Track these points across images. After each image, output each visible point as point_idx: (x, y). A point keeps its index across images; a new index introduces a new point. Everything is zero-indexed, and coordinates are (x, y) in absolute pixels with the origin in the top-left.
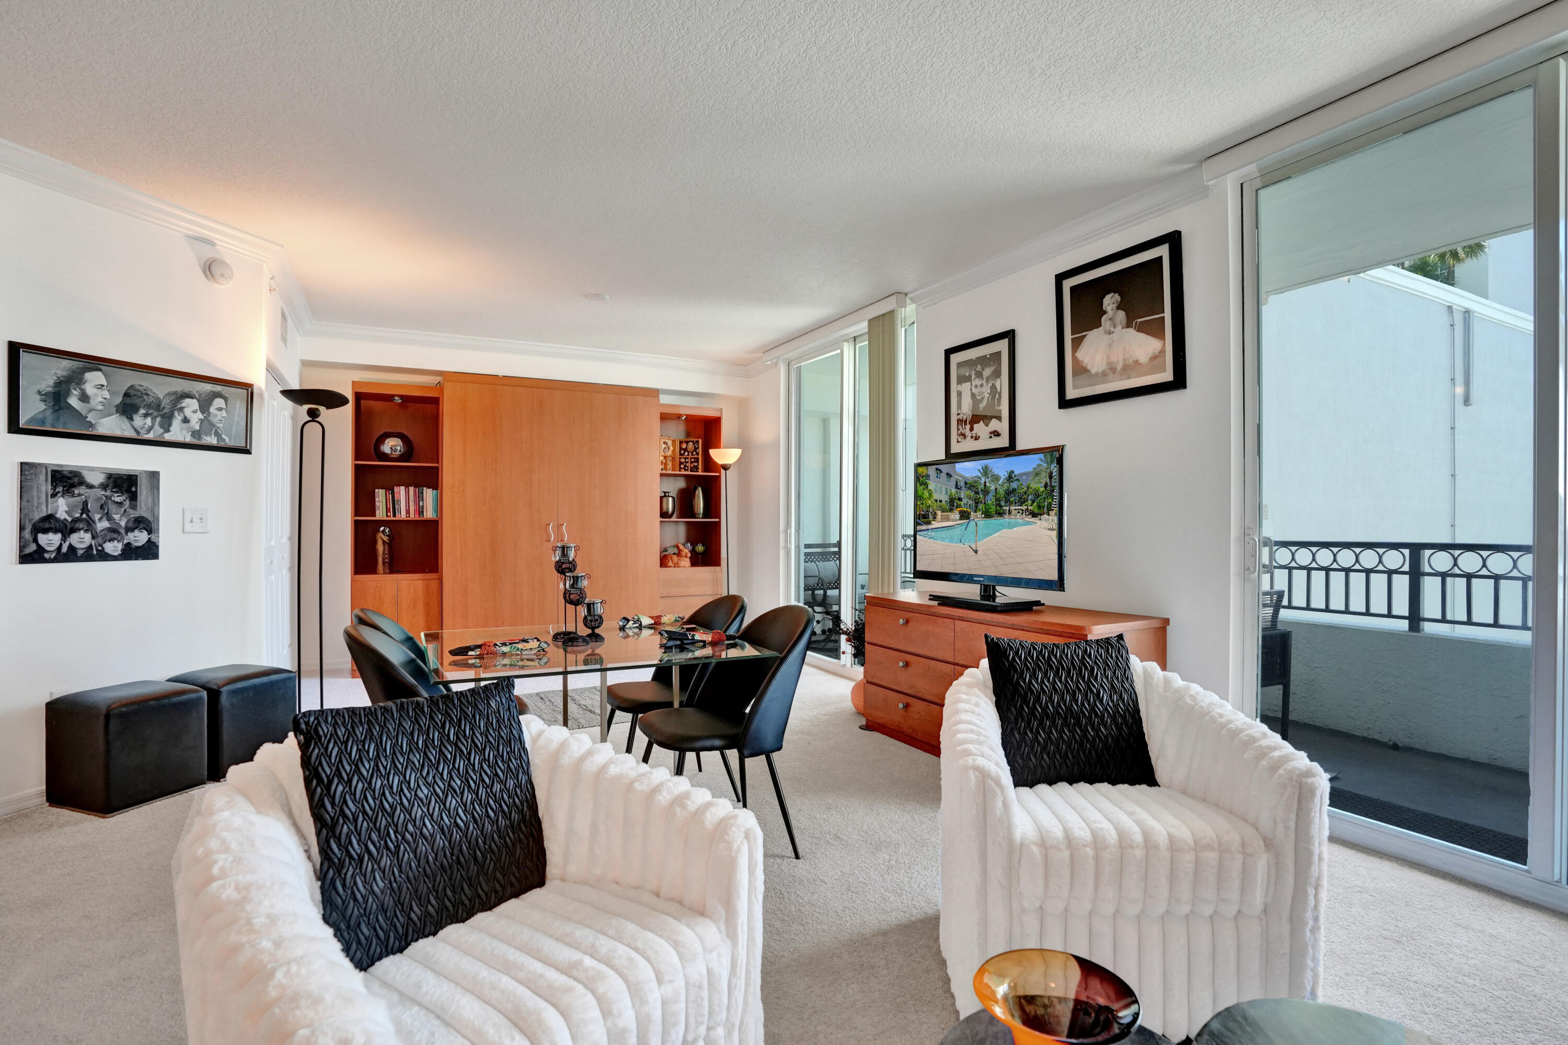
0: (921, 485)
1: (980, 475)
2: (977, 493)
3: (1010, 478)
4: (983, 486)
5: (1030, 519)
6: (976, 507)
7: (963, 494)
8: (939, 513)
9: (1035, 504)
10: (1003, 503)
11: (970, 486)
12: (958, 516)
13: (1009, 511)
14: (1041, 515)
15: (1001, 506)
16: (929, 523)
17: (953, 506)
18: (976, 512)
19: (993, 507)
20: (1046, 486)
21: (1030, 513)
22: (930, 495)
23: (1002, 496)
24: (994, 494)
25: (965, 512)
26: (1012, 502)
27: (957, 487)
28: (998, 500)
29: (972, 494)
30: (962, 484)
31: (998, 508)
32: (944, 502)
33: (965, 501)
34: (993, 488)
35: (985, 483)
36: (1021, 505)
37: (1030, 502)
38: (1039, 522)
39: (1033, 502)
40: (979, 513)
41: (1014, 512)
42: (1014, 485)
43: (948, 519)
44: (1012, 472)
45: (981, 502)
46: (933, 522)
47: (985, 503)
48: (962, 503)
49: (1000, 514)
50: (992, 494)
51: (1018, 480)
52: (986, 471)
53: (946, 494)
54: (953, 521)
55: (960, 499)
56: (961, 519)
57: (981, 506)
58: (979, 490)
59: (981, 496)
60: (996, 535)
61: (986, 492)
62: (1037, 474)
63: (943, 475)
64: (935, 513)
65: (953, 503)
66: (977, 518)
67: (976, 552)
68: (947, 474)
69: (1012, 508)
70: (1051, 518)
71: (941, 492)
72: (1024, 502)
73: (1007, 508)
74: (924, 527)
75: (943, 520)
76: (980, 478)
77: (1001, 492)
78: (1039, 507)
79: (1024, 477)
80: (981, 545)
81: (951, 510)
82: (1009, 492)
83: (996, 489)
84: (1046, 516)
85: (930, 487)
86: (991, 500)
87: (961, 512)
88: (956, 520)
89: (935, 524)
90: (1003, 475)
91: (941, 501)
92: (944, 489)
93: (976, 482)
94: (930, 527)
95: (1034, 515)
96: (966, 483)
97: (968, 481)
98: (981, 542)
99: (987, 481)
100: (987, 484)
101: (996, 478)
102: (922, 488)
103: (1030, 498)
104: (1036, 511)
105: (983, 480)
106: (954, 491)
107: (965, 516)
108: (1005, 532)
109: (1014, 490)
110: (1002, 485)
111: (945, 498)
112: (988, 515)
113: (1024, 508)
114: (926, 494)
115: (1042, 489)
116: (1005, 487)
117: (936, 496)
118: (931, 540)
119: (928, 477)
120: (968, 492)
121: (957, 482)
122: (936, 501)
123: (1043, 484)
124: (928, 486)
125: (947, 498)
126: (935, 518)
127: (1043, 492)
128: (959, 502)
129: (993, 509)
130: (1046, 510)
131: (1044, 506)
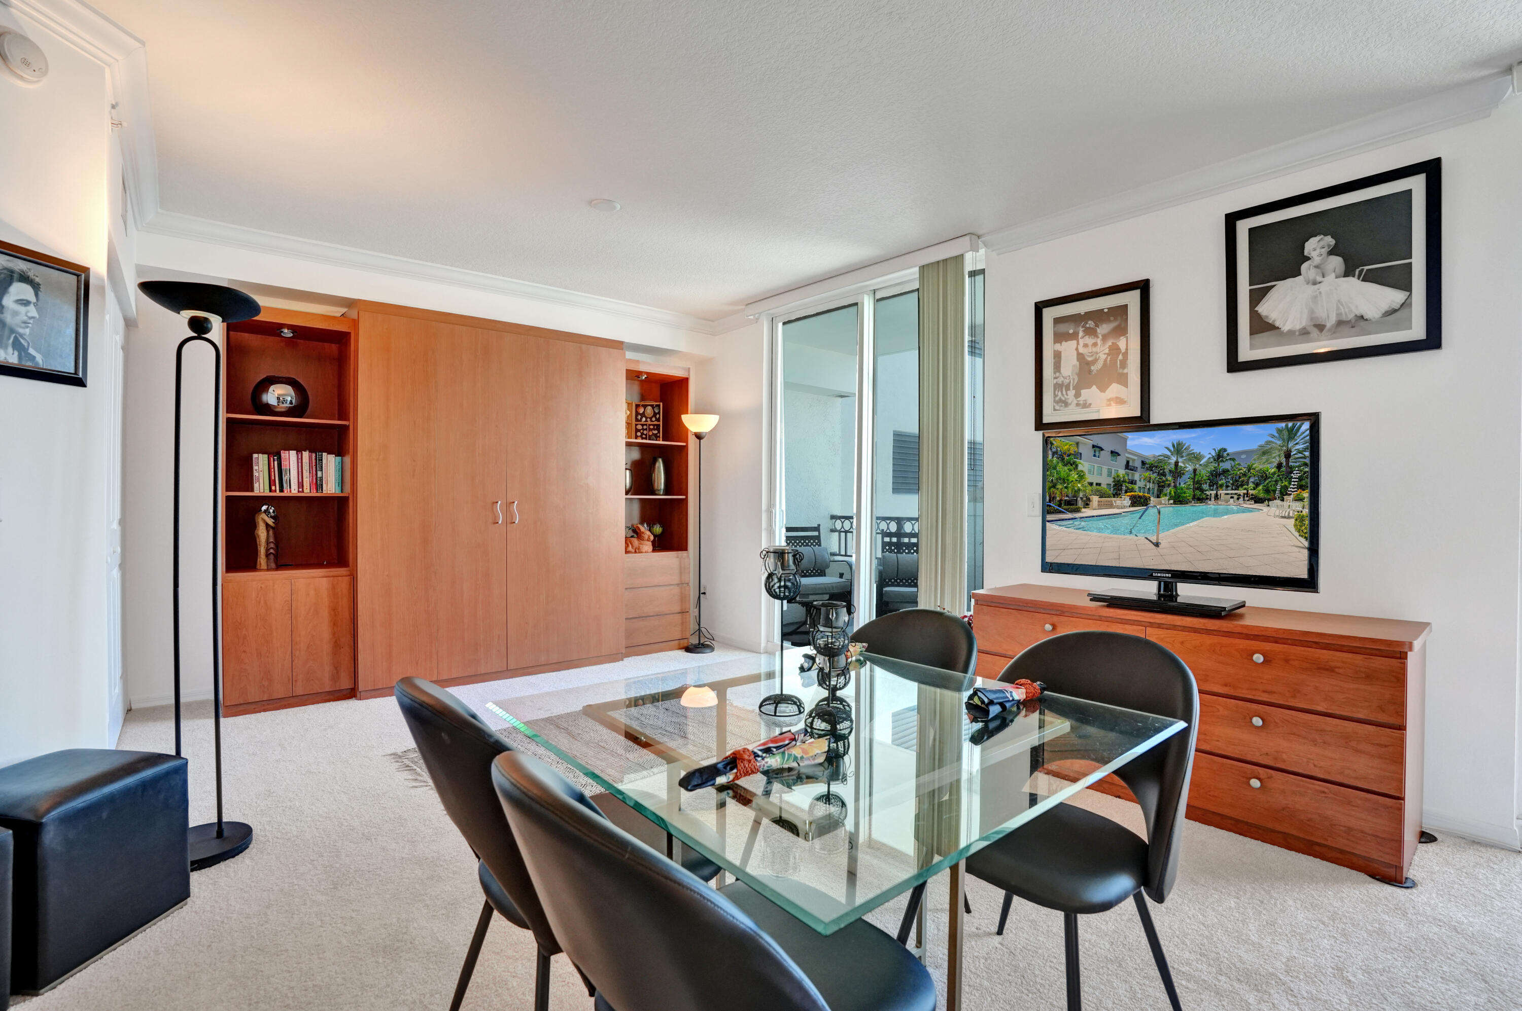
0: (1065, 465)
1: (1169, 453)
2: (1162, 475)
3: (1220, 456)
4: (1173, 466)
5: (1249, 505)
6: (1160, 492)
7: (1137, 476)
8: (1095, 499)
9: (1261, 488)
10: (1206, 487)
11: (1151, 466)
12: (1127, 503)
13: (1216, 496)
14: (1269, 500)
15: (1202, 490)
16: (1078, 510)
17: (1121, 490)
18: (1158, 497)
19: (1190, 492)
20: (1279, 466)
21: (1253, 499)
22: (1081, 476)
23: (1206, 478)
24: (1192, 476)
25: (1140, 497)
26: (1221, 486)
27: (1127, 466)
28: (1197, 483)
29: (1154, 476)
30: (1138, 464)
31: (1198, 493)
32: (1104, 486)
33: (1140, 484)
34: (1190, 468)
35: (1176, 463)
36: (1237, 490)
37: (1251, 485)
38: (1265, 509)
39: (1257, 485)
40: (1164, 499)
41: (1224, 498)
42: (1226, 466)
43: (1111, 506)
44: (1225, 449)
45: (1169, 485)
46: (1084, 510)
47: (1175, 487)
48: (1136, 487)
49: (1200, 500)
50: (1188, 476)
51: (1233, 459)
52: (1178, 448)
53: (1110, 475)
54: (1119, 508)
55: (1133, 482)
56: (1133, 505)
57: (1167, 490)
58: (1167, 470)
59: (1170, 478)
60: (1192, 525)
61: (1177, 472)
63: (1105, 455)
64: (1089, 499)
65: (1118, 488)
66: (1161, 503)
67: (1157, 545)
68: (1113, 452)
69: (1222, 492)
70: (1285, 504)
71: (1101, 474)
72: (1242, 485)
73: (1213, 493)
74: (1069, 516)
75: (1101, 506)
76: (1167, 457)
77: (1204, 473)
78: (1267, 491)
79: (1245, 456)
80: (1165, 538)
81: (1116, 495)
82: (1218, 474)
83: (1195, 470)
84: (1276, 502)
85: (1080, 468)
86: (1185, 483)
87: (1133, 498)
88: (1124, 507)
89: (1087, 512)
90: (1208, 453)
91: (1098, 484)
92: (1105, 470)
93: (1160, 461)
94: (1079, 515)
95: (1258, 500)
96: (1143, 463)
97: (1148, 461)
98: (1166, 533)
99: (1180, 460)
100: (1180, 464)
101: (1197, 457)
102: (1066, 468)
103: (1252, 480)
104: (1262, 495)
105: (1173, 459)
106: (1122, 472)
107: (1139, 501)
108: (1208, 522)
109: (1225, 472)
110: (1206, 465)
111: (1106, 481)
112: (1178, 500)
113: (1241, 491)
114: (1074, 476)
115: (1274, 470)
116: (1212, 467)
117: (1089, 478)
118: (1078, 531)
119: (1079, 455)
120: (1147, 474)
121: (1128, 462)
122: (1091, 484)
123: (1275, 464)
124: (1077, 466)
125: (1110, 481)
126: (1087, 504)
127: (1274, 473)
128: (1130, 486)
129: (1189, 494)
130: (1278, 493)
131: (1274, 491)
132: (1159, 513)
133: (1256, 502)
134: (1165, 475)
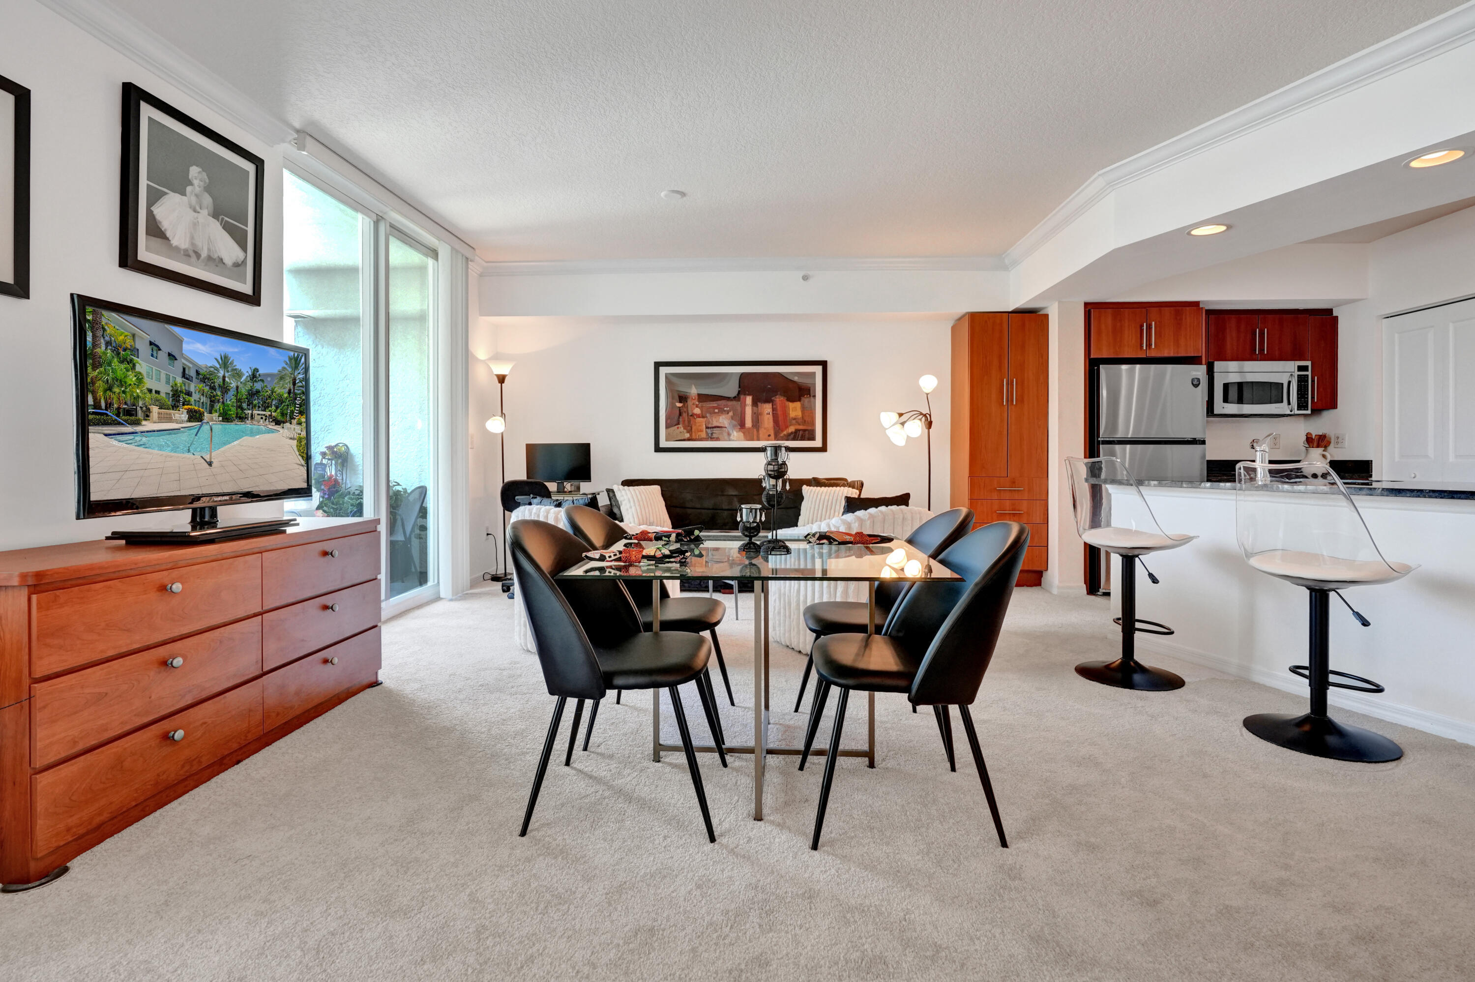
0: (122, 362)
1: (218, 366)
2: (213, 388)
3: (254, 377)
4: (221, 380)
5: (272, 426)
6: (212, 407)
7: (192, 387)
8: (155, 410)
9: (279, 410)
10: (245, 405)
11: (205, 377)
12: (185, 416)
13: (252, 415)
14: (284, 423)
15: (242, 409)
16: (137, 423)
17: (179, 401)
18: (211, 413)
19: (234, 409)
20: (289, 392)
21: (273, 420)
22: (140, 380)
23: (245, 397)
24: (235, 393)
25: (196, 411)
26: (255, 406)
27: (184, 375)
28: (239, 400)
29: (207, 389)
30: (193, 373)
31: (239, 411)
32: (163, 395)
33: (195, 396)
34: (233, 385)
35: (224, 377)
36: (265, 410)
37: (274, 408)
38: (281, 430)
39: (277, 408)
40: (215, 415)
41: (257, 417)
42: (258, 386)
43: (170, 420)
44: (256, 370)
45: (218, 401)
46: (144, 423)
47: (223, 403)
48: (192, 399)
49: (242, 418)
50: (232, 392)
51: (262, 381)
52: (225, 362)
53: (168, 382)
54: (177, 422)
55: (189, 394)
56: (190, 419)
57: (218, 406)
58: (216, 384)
59: (219, 393)
60: (235, 443)
61: (225, 389)
62: (282, 378)
63: (163, 356)
64: (149, 410)
65: (177, 398)
66: (212, 420)
67: (210, 464)
68: (170, 355)
69: (255, 412)
70: (292, 426)
71: (159, 380)
72: (268, 407)
73: (250, 412)
74: (129, 429)
75: (161, 419)
76: (217, 369)
77: (244, 391)
78: (283, 414)
79: (269, 379)
80: (217, 456)
81: (175, 407)
82: (253, 394)
83: (237, 387)
84: (288, 424)
85: (138, 368)
86: (230, 399)
87: (189, 411)
88: (182, 422)
89: (147, 426)
90: (246, 373)
91: (157, 392)
92: (163, 377)
93: (211, 373)
94: (138, 429)
95: (278, 422)
96: (198, 373)
97: (201, 372)
98: (218, 452)
99: (227, 375)
100: (227, 379)
101: (237, 374)
102: (123, 366)
103: (274, 403)
104: (279, 418)
105: (221, 373)
106: (179, 380)
107: (195, 416)
108: (246, 440)
109: (258, 392)
110: (245, 384)
111: (165, 389)
112: (225, 417)
113: (268, 413)
114: (132, 379)
115: (286, 395)
116: (248, 387)
117: (148, 383)
118: (141, 449)
119: (135, 351)
120: (201, 386)
121: (184, 369)
122: (150, 391)
123: (287, 390)
124: (134, 365)
125: (168, 389)
126: (147, 416)
127: (287, 398)
128: (187, 398)
129: (233, 412)
130: (288, 418)
131: (287, 414)
132: (211, 430)
133: (276, 424)
134: (215, 390)
